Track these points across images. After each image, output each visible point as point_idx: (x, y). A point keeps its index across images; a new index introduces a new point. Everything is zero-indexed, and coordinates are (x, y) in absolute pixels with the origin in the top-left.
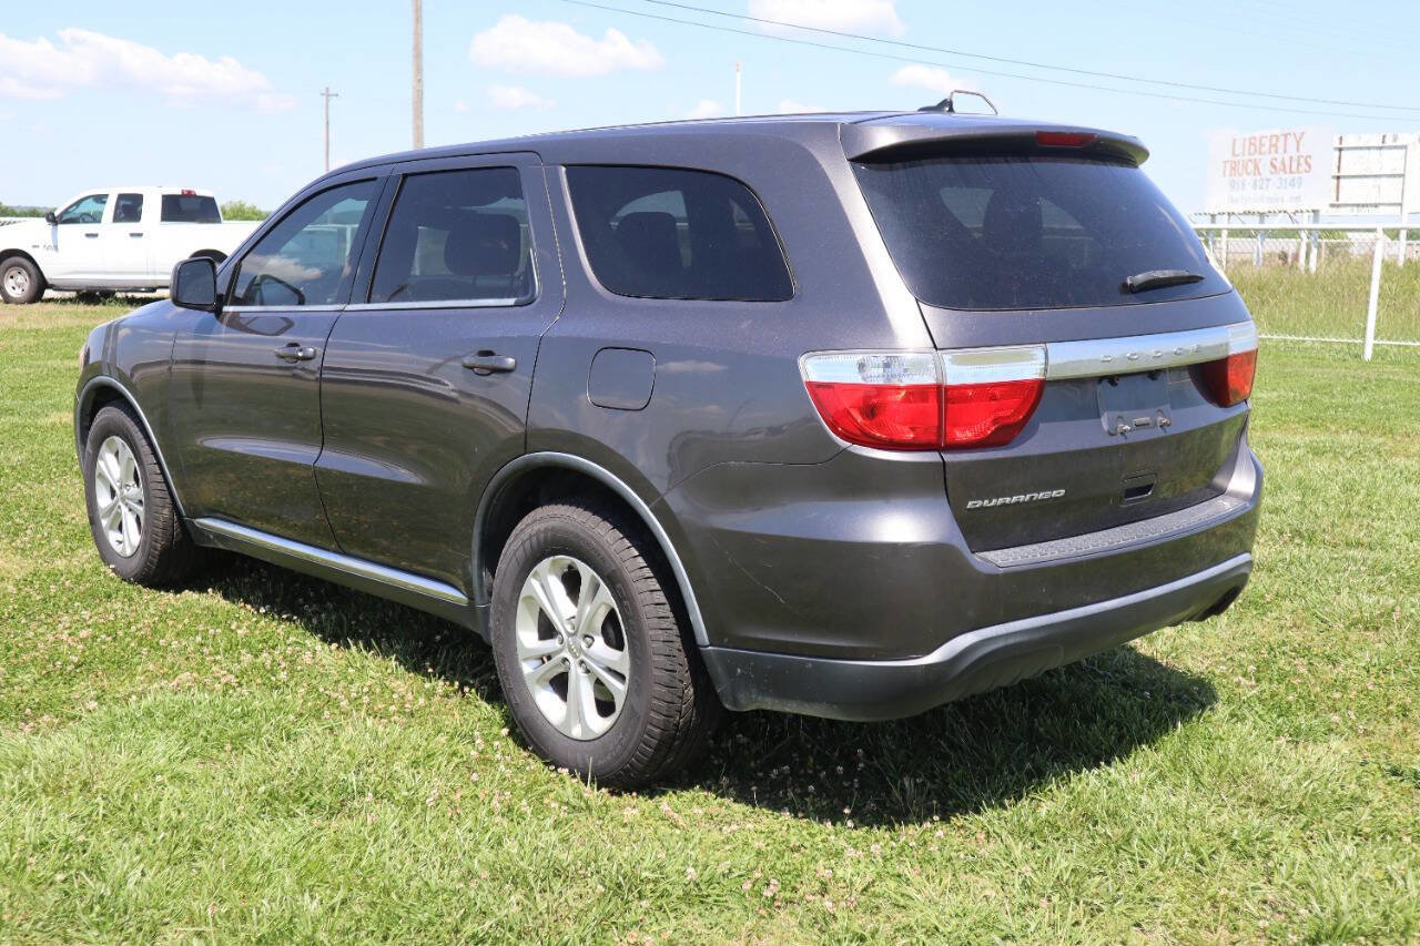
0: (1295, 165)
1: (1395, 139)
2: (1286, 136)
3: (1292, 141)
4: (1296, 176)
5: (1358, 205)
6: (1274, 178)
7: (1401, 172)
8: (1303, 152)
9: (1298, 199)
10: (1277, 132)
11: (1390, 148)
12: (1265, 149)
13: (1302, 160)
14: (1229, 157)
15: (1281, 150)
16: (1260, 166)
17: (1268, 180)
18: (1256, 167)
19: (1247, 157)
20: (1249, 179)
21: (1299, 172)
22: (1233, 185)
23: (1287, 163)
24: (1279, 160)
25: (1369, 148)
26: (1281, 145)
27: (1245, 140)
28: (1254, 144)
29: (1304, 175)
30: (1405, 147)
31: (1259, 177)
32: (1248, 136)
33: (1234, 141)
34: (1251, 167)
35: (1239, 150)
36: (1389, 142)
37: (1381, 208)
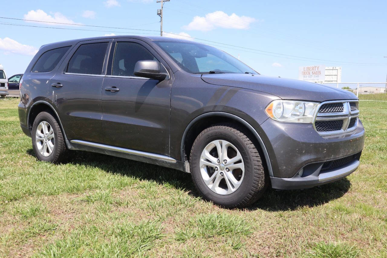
0: (317, 73)
1: (335, 68)
2: (315, 67)
3: (316, 68)
4: (318, 75)
5: (328, 81)
6: (313, 75)
7: (337, 74)
8: (319, 70)
9: (318, 80)
10: (313, 66)
11: (334, 70)
12: (311, 69)
13: (319, 72)
14: (303, 71)
15: (314, 70)
16: (310, 73)
17: (312, 76)
18: (309, 73)
19: (307, 71)
20: (308, 76)
21: (318, 74)
22: (304, 77)
23: (316, 72)
24: (314, 72)
25: (330, 70)
26: (314, 69)
27: (306, 68)
28: (309, 68)
29: (319, 75)
30: (337, 70)
31: (309, 75)
32: (307, 67)
33: (304, 68)
34: (308, 73)
35: (305, 69)
36: (334, 68)
37: (333, 82)
